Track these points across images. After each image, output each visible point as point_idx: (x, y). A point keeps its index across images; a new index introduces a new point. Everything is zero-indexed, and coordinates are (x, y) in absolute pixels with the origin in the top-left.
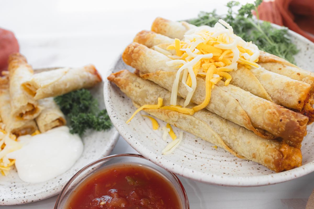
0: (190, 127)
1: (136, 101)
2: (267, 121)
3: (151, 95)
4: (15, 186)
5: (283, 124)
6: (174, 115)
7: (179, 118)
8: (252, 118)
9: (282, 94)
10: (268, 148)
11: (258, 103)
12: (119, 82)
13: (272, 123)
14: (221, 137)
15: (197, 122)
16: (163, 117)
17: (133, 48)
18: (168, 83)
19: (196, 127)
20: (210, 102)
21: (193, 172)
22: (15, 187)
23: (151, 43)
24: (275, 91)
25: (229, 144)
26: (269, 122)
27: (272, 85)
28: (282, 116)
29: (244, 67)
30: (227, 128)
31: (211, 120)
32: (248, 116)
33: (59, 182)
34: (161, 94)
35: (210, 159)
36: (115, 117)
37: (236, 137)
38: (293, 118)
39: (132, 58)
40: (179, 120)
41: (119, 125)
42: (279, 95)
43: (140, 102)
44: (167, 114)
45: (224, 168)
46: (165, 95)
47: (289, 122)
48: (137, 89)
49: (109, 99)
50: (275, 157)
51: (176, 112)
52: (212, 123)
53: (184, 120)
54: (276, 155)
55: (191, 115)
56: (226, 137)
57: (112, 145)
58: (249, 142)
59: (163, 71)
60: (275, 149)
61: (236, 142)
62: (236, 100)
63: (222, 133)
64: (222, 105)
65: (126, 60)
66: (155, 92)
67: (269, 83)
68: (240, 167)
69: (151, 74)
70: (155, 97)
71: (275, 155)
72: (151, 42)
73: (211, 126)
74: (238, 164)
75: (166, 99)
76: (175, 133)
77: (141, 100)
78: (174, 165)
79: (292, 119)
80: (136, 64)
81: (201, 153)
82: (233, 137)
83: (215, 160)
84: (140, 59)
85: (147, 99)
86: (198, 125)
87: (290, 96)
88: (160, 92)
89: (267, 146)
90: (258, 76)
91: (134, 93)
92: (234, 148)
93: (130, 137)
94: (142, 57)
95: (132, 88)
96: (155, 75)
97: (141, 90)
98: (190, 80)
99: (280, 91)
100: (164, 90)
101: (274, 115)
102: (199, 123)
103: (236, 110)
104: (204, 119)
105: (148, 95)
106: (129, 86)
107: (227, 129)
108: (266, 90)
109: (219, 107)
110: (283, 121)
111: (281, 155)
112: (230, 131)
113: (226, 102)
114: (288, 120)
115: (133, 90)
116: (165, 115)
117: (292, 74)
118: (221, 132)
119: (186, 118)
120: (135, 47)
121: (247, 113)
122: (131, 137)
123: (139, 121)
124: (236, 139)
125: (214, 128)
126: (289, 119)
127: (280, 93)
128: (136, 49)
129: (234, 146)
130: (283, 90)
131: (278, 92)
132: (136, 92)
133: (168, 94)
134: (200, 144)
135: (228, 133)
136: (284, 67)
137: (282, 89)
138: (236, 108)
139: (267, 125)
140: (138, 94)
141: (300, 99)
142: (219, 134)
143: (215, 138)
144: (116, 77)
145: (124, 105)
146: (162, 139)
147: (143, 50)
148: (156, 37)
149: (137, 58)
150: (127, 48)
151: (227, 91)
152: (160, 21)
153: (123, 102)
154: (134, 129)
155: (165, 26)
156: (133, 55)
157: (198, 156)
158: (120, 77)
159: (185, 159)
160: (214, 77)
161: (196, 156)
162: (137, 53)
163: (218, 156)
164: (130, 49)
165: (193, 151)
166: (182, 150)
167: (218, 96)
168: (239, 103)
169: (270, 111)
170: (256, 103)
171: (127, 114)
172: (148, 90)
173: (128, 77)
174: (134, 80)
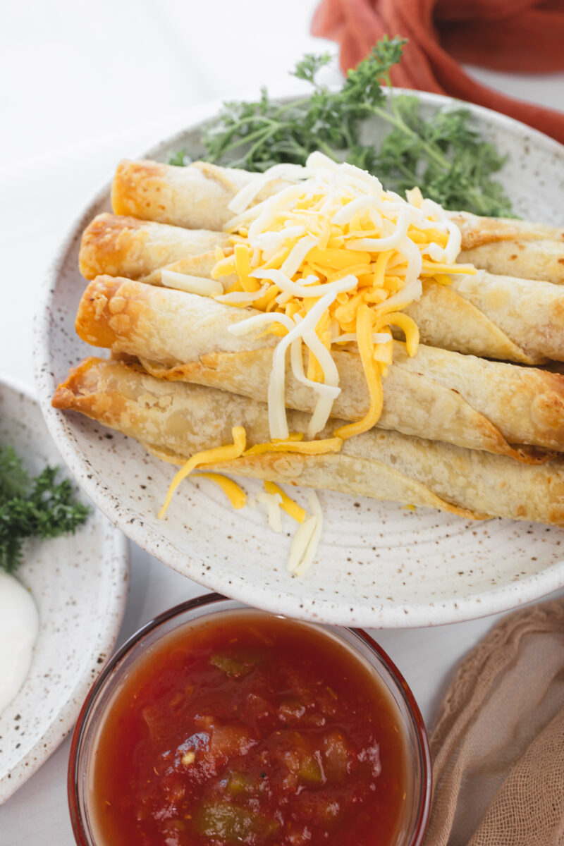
0: (340, 481)
1: (158, 443)
2: (543, 427)
3: (203, 423)
6: (290, 464)
7: (306, 466)
8: (503, 428)
9: (548, 337)
10: (552, 485)
11: (510, 386)
12: (94, 408)
13: (556, 429)
14: (430, 487)
15: (358, 466)
16: (258, 473)
17: (104, 298)
18: (250, 384)
19: (358, 478)
20: (384, 412)
21: (406, 612)
23: (141, 262)
24: (529, 332)
25: (452, 498)
26: (548, 428)
27: (519, 316)
29: (435, 285)
30: (438, 462)
31: (394, 450)
32: (494, 425)
33: (17, 728)
34: (232, 412)
35: (410, 544)
36: (132, 521)
37: (470, 479)
39: (112, 332)
40: (305, 472)
41: (156, 543)
42: (541, 339)
43: (172, 445)
44: (271, 465)
45: (453, 557)
46: (243, 412)
48: (154, 413)
49: (88, 469)
51: (294, 456)
52: (398, 460)
53: (321, 470)
55: (336, 453)
56: (441, 484)
57: (123, 576)
58: (504, 484)
59: (225, 355)
61: (470, 492)
62: (453, 390)
63: (430, 477)
64: (420, 413)
65: (94, 339)
66: (212, 410)
67: (511, 314)
68: (487, 542)
69: (190, 367)
70: (216, 427)
72: (139, 258)
73: (397, 465)
74: (480, 536)
75: (252, 425)
76: (295, 501)
77: (176, 440)
78: (352, 610)
80: (130, 344)
81: (381, 535)
82: (461, 481)
83: (424, 542)
84: (139, 331)
85: (194, 434)
86: (362, 474)
88: (225, 407)
89: (549, 481)
90: (476, 299)
91: (150, 427)
92: (465, 504)
93: (204, 569)
94: (143, 322)
95: (138, 414)
96: (204, 369)
97: (167, 414)
98: (317, 365)
99: (542, 330)
100: (235, 398)
101: (557, 408)
102: (364, 466)
103: (459, 418)
104: (372, 453)
105: (193, 423)
106: (129, 411)
107: (441, 464)
108: (508, 334)
109: (412, 418)
112: (450, 467)
113: (427, 402)
115: (144, 420)
116: (263, 469)
117: (546, 264)
118: (426, 476)
119: (326, 464)
120: (109, 295)
121: (487, 417)
122: (209, 568)
123: (186, 496)
124: (469, 484)
125: (406, 470)
127: (543, 334)
128: (116, 301)
129: (465, 500)
130: (550, 325)
131: (538, 332)
132: (156, 423)
133: (251, 408)
134: (369, 510)
135: (446, 474)
136: (521, 247)
137: (546, 322)
138: (458, 412)
139: (544, 435)
140: (163, 427)
142: (423, 483)
143: (414, 493)
144: (76, 392)
145: (124, 462)
146: (272, 530)
147: (138, 298)
148: (150, 241)
149: (128, 327)
150: (87, 303)
151: (421, 373)
152: (136, 176)
153: (115, 451)
154: (185, 527)
155: (158, 190)
156: (113, 322)
157: (380, 548)
158: (91, 392)
159: (353, 567)
160: (378, 342)
161: (374, 549)
162: (125, 313)
163: (425, 528)
164: (94, 302)
165: (361, 537)
166: (334, 544)
167: (402, 392)
168: (463, 398)
169: (546, 399)
170: (506, 386)
171: (144, 487)
172: (190, 410)
173: (113, 385)
174: (133, 387)
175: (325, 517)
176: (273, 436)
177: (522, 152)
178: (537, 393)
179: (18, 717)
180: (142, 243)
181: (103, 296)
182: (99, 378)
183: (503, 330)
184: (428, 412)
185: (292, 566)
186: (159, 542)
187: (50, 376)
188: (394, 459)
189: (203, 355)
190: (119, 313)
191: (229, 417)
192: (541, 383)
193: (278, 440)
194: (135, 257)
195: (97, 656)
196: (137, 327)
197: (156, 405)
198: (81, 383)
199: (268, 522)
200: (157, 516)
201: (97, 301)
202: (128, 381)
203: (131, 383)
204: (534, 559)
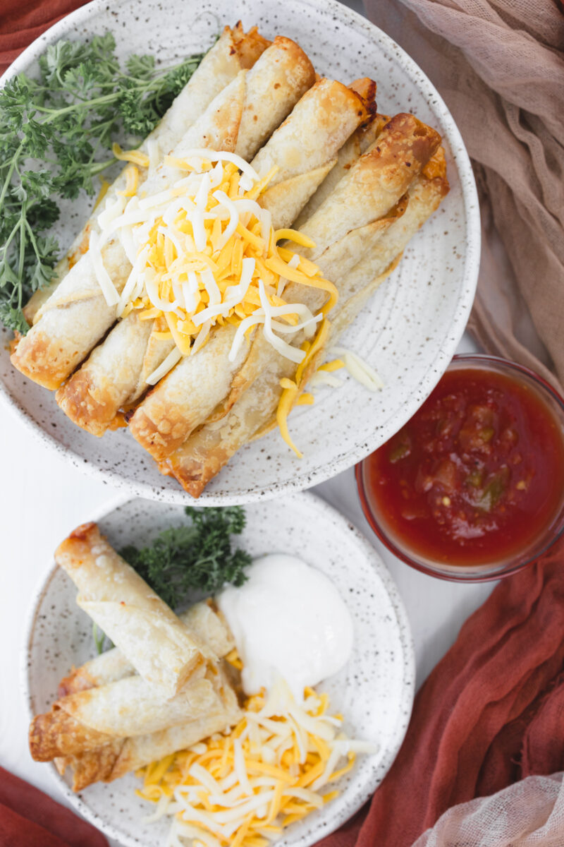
2: (397, 189)
3: (261, 402)
4: (356, 677)
5: (414, 161)
9: (335, 140)
10: (421, 199)
12: (213, 471)
13: (404, 181)
14: (378, 276)
15: (344, 316)
17: (156, 434)
21: (453, 339)
22: (359, 675)
24: (325, 151)
25: (389, 264)
27: (313, 151)
28: (400, 160)
29: (266, 196)
31: (348, 287)
32: (380, 219)
33: (358, 593)
34: (265, 380)
35: (393, 304)
36: (309, 479)
37: (389, 248)
38: (407, 142)
42: (333, 146)
47: (414, 151)
48: (237, 432)
49: (256, 492)
50: (437, 191)
51: (318, 355)
52: (355, 287)
54: (436, 189)
56: (381, 268)
58: (405, 229)
59: (243, 370)
60: (426, 186)
61: (395, 251)
62: (348, 233)
63: (374, 273)
66: (257, 393)
67: (308, 156)
68: (416, 253)
69: (233, 396)
70: (269, 395)
71: (434, 190)
72: (121, 392)
73: (357, 290)
74: (410, 255)
75: (281, 371)
77: (258, 424)
79: (410, 144)
81: (378, 319)
82: (387, 254)
83: (396, 294)
84: (191, 420)
85: (264, 411)
87: (344, 127)
88: (260, 383)
89: (417, 198)
90: (285, 172)
93: (366, 448)
94: (187, 415)
95: (233, 443)
96: (241, 389)
97: (243, 424)
98: (291, 315)
99: (330, 142)
101: (395, 173)
102: (346, 312)
103: (365, 239)
104: (341, 302)
105: (257, 409)
106: (227, 448)
107: (372, 261)
108: (319, 166)
110: (411, 161)
111: (438, 180)
112: (377, 257)
113: (346, 254)
114: (410, 152)
115: (237, 441)
117: (272, 99)
118: (372, 275)
120: (154, 429)
121: (374, 221)
122: (366, 445)
124: (391, 250)
125: (362, 286)
126: (409, 148)
127: (333, 142)
128: (162, 427)
130: (330, 134)
131: (329, 145)
132: (242, 434)
135: (377, 261)
137: (327, 135)
138: (361, 237)
140: (248, 430)
141: (357, 110)
142: (374, 279)
144: (193, 478)
145: (243, 463)
146: (339, 387)
147: (167, 411)
148: (113, 379)
149: (185, 427)
150: (153, 448)
151: (327, 247)
152: (40, 362)
153: (232, 466)
154: (313, 443)
155: (61, 350)
156: (175, 435)
157: (386, 323)
158: (200, 468)
159: (391, 348)
160: (297, 266)
161: (385, 328)
162: (175, 425)
163: (387, 288)
164: (155, 442)
165: (372, 332)
166: (369, 352)
167: (330, 267)
168: (355, 229)
169: (386, 177)
170: (364, 197)
171: (269, 458)
172: (249, 407)
173: (203, 452)
174: (211, 437)
175: (347, 348)
176: (299, 362)
177: (113, 18)
178: (378, 179)
179: (351, 590)
180: (112, 385)
181: (154, 434)
182: (192, 458)
183: (315, 169)
184: (350, 256)
185: (374, 387)
186: (333, 468)
187: (164, 490)
188: (352, 290)
189: (231, 384)
190: (172, 429)
191: (268, 383)
192: (373, 172)
193: (304, 361)
194: (118, 394)
195: (348, 530)
196: (188, 421)
197: (232, 427)
198: (187, 472)
199: (332, 387)
200: (300, 459)
201: (155, 440)
202: (205, 439)
203: (208, 438)
204: (446, 233)
